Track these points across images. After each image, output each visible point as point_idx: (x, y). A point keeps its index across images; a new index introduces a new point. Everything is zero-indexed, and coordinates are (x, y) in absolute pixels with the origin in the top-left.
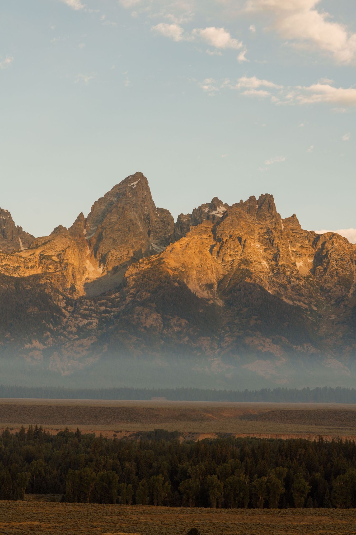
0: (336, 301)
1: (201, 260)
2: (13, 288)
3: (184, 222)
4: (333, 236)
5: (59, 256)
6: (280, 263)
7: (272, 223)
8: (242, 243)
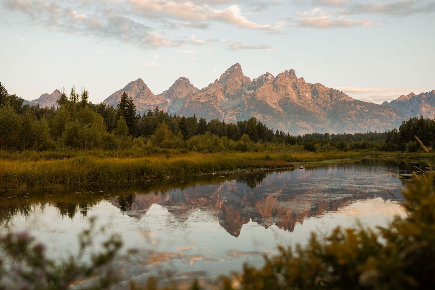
0: (324, 109)
1: (270, 94)
2: (202, 106)
3: (256, 81)
4: (319, 84)
5: (213, 94)
6: (301, 95)
7: (295, 80)
8: (285, 87)
